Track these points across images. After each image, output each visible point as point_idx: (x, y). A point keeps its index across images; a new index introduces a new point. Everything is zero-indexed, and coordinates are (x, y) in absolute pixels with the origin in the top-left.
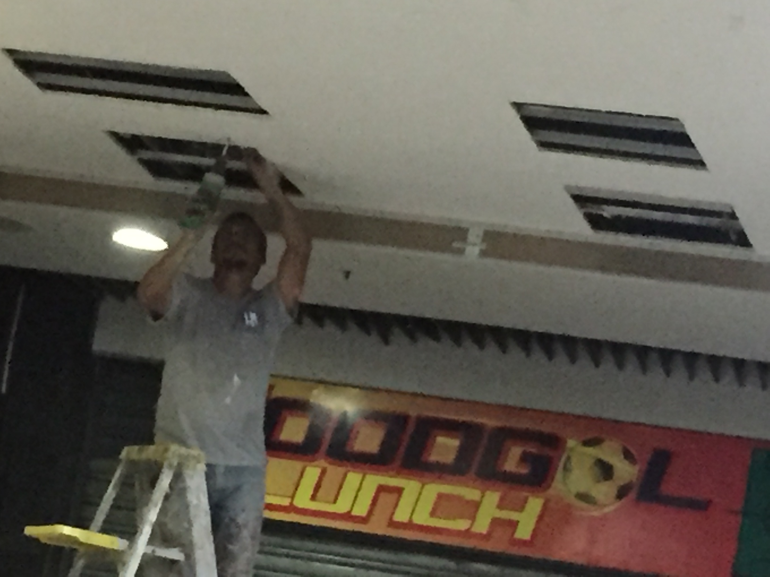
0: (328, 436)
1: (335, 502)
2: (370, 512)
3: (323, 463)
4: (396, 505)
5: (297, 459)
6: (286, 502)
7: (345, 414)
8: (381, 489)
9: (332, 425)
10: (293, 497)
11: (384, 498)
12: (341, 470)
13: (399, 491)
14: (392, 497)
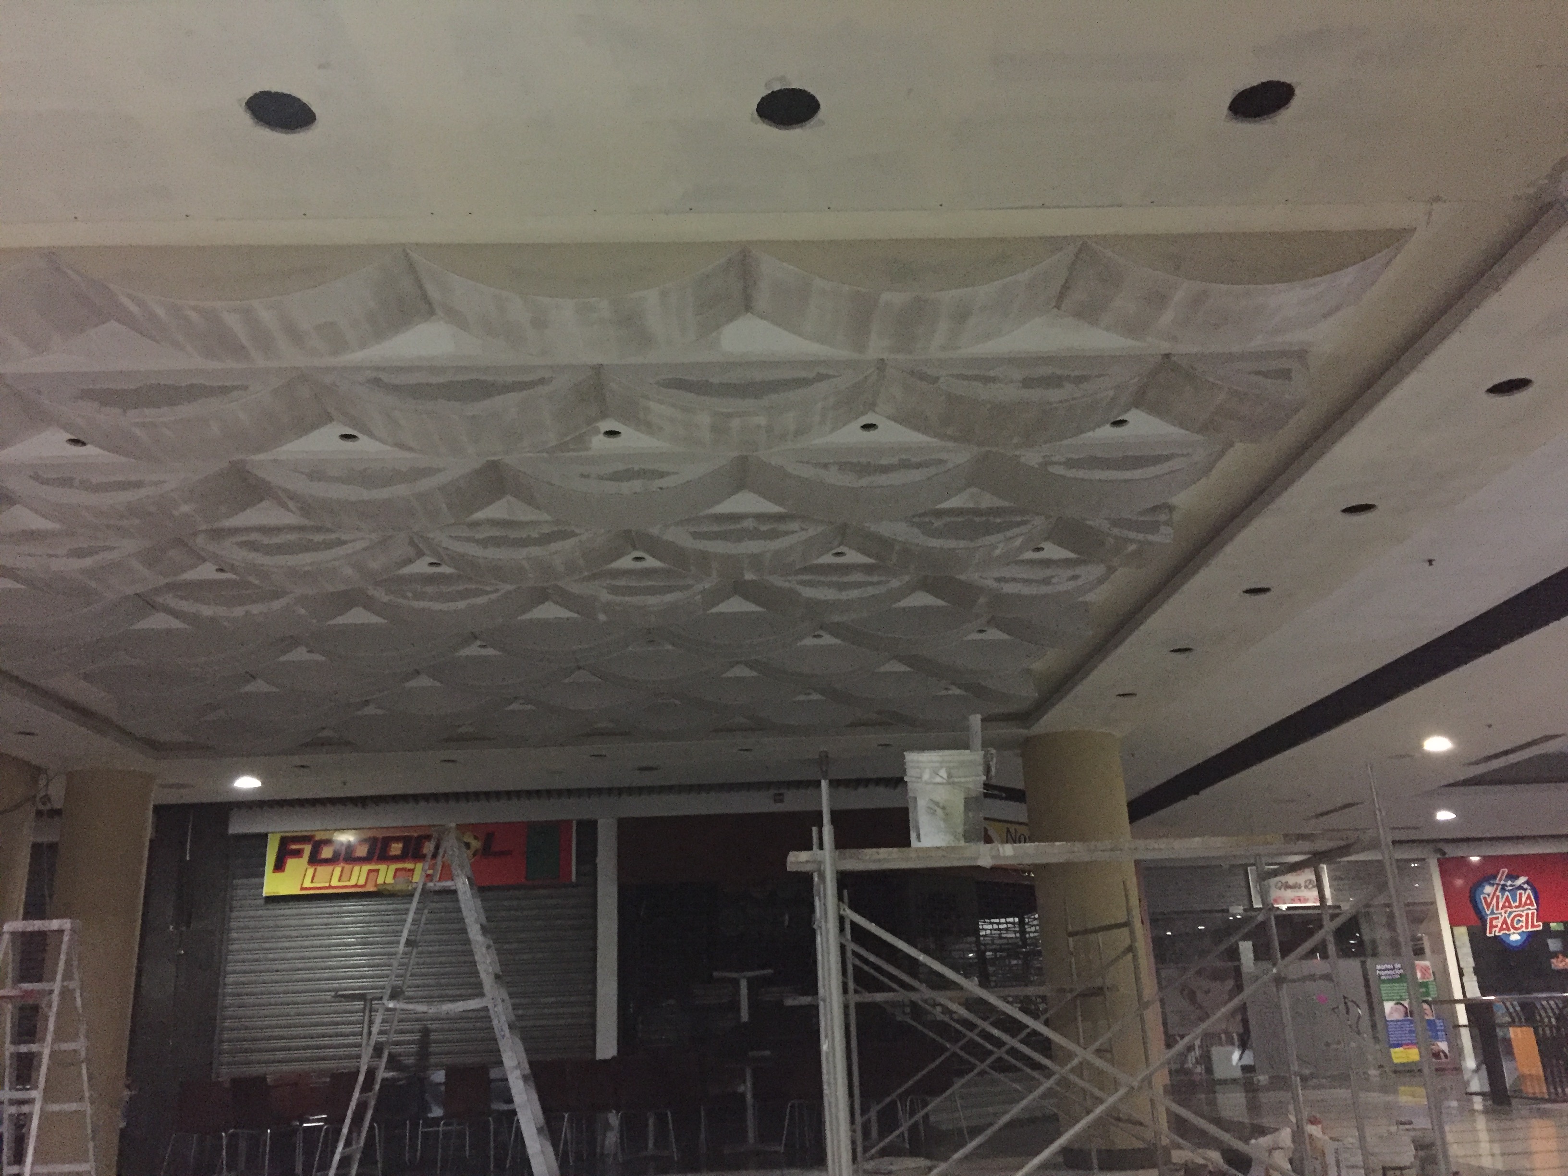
0: (343, 852)
1: (349, 880)
2: (366, 883)
3: (342, 864)
4: (377, 876)
5: (329, 865)
6: (327, 885)
7: (349, 842)
8: (370, 871)
9: (344, 848)
10: (330, 882)
11: (371, 874)
12: (351, 866)
13: (377, 871)
14: (375, 874)
